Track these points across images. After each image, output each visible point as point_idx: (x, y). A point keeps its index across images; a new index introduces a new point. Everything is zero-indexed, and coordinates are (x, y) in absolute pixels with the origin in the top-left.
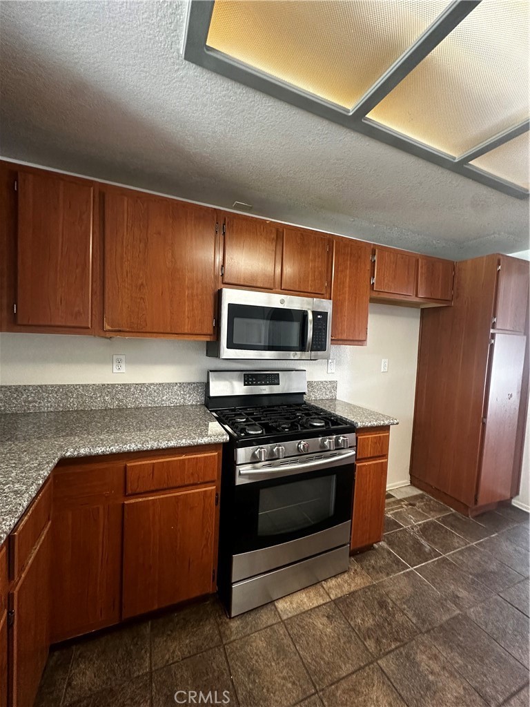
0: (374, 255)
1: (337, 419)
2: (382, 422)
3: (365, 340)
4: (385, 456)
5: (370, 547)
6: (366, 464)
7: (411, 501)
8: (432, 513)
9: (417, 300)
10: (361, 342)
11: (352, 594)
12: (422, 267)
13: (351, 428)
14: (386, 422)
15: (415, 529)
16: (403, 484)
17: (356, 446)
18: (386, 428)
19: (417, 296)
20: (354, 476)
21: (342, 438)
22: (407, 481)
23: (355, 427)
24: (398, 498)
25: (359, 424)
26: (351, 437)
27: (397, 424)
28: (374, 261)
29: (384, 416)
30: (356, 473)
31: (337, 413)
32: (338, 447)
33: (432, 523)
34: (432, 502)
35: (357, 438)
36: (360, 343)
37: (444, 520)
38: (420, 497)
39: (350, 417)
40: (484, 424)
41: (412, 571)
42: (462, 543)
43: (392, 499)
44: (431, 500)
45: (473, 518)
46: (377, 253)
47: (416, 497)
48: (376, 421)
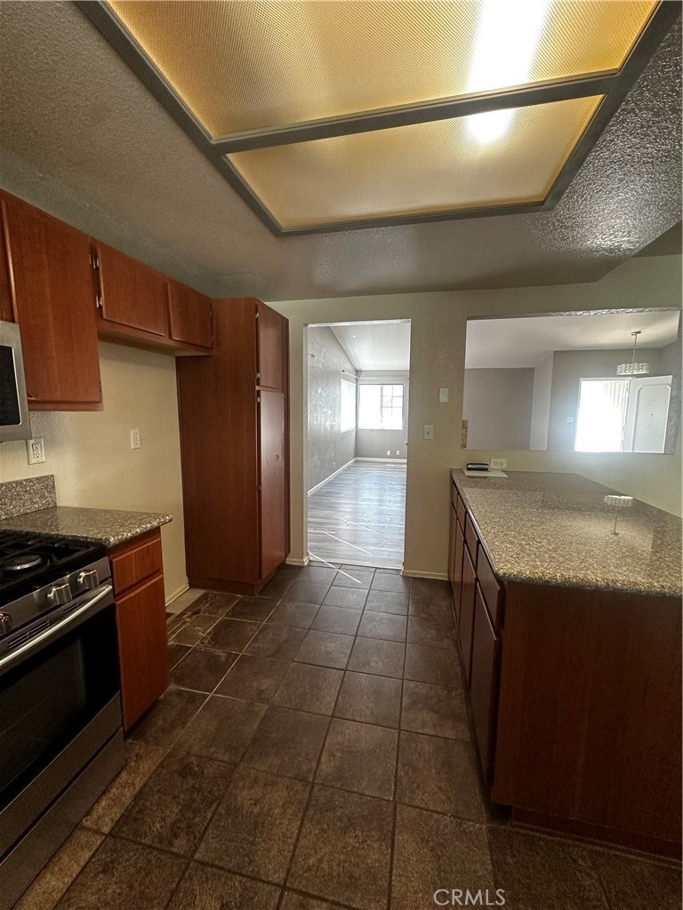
0: (95, 257)
1: (66, 544)
2: (149, 525)
3: (100, 402)
4: (159, 571)
5: (154, 705)
6: (132, 595)
7: (194, 609)
8: (220, 611)
9: (171, 343)
10: (93, 404)
11: (138, 797)
12: (172, 298)
13: (98, 550)
14: (155, 524)
15: (206, 642)
16: (179, 593)
17: (112, 577)
18: (155, 532)
19: (170, 337)
20: (114, 622)
21: (83, 574)
22: (185, 585)
23: (105, 546)
24: (178, 613)
25: (112, 540)
26: (99, 566)
27: (170, 521)
28: (97, 268)
29: (149, 515)
30: (118, 616)
31: (63, 532)
32: (78, 591)
33: (222, 623)
34: (217, 597)
35: (111, 563)
36: (91, 407)
37: (233, 613)
38: (204, 597)
39: (92, 533)
40: (260, 492)
41: (212, 697)
42: (254, 628)
43: (171, 618)
44: (215, 595)
45: (259, 594)
46: (99, 254)
47: (199, 601)
48: (139, 527)
